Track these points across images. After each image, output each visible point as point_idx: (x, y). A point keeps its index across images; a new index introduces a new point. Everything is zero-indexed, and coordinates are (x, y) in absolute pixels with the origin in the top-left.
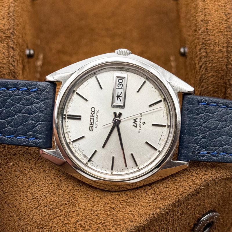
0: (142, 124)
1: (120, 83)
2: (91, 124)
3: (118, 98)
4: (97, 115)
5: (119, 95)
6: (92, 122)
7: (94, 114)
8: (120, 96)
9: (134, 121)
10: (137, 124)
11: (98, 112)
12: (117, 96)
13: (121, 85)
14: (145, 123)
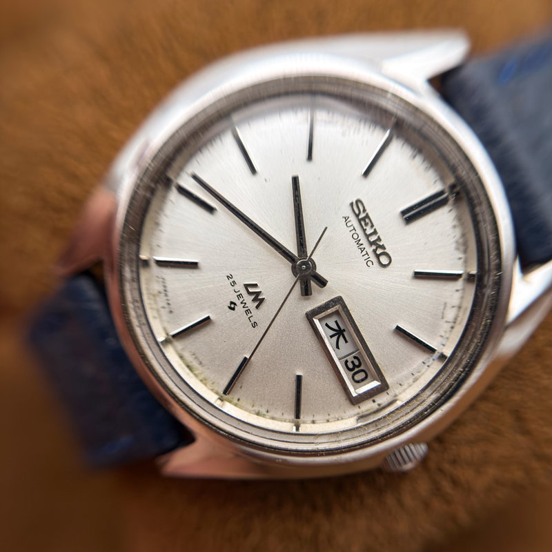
0: (238, 302)
1: (356, 370)
2: (367, 220)
3: (336, 327)
4: (364, 253)
5: (341, 339)
6: (366, 224)
7: (375, 251)
8: (336, 337)
9: (260, 297)
10: (250, 293)
11: (367, 261)
12: (344, 330)
13: (351, 366)
14: (230, 308)
